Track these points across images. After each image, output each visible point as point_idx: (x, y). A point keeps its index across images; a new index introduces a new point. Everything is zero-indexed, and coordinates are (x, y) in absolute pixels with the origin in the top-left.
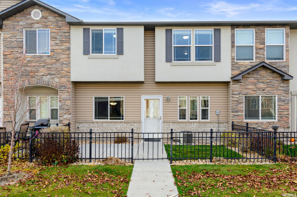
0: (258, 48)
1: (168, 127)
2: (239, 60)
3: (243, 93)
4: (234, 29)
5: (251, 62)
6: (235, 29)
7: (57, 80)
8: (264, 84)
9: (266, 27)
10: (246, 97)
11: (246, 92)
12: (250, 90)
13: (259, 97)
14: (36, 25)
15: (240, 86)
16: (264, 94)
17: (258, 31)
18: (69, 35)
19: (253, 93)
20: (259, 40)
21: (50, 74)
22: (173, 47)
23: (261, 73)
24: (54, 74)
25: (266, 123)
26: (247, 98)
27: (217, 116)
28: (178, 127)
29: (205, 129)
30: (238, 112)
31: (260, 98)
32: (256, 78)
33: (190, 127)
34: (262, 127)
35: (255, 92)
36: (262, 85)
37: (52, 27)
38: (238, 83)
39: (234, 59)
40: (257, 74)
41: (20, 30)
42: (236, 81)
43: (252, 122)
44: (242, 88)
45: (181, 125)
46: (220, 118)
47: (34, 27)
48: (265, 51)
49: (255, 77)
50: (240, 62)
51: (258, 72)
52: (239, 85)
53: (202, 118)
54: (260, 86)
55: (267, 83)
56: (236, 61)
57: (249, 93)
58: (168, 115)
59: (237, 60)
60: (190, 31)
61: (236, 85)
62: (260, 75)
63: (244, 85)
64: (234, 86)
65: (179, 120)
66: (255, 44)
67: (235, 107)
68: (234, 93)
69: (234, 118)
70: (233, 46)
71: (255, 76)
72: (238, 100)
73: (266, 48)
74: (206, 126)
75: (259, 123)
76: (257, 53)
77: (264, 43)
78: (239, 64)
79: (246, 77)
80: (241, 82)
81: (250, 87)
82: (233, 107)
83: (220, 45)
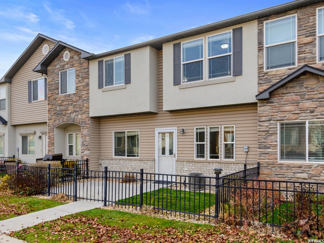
0: (303, 43)
1: (182, 167)
2: (272, 67)
3: (275, 119)
4: (263, 23)
5: (290, 69)
6: (265, 22)
7: (80, 116)
8: (312, 101)
9: (317, 5)
10: (282, 124)
11: (280, 117)
12: (288, 113)
13: (305, 123)
14: (67, 66)
15: (271, 108)
16: (313, 119)
17: (302, 15)
18: (88, 71)
19: (294, 118)
20: (304, 31)
21: (75, 111)
22: (182, 65)
23: (307, 83)
24: (78, 111)
25: (318, 167)
26: (285, 126)
27: (246, 153)
28: (193, 167)
29: (228, 171)
30: (269, 148)
31: (307, 125)
32: (298, 94)
33: (208, 168)
34: (310, 172)
35: (297, 116)
36: (308, 104)
37: (76, 65)
38: (268, 105)
39: (262, 68)
40: (299, 86)
41: (57, 73)
42: (265, 101)
43: (292, 164)
44: (274, 111)
45: (197, 165)
46: (249, 156)
47: (66, 68)
48: (315, 47)
49: (297, 91)
50: (272, 71)
51: (303, 83)
52: (269, 107)
53: (226, 157)
54: (304, 105)
55: (319, 100)
56: (265, 70)
57: (286, 118)
58: (183, 152)
59: (268, 68)
60: (202, 40)
61: (265, 107)
62: (306, 88)
63: (277, 106)
64: (262, 108)
65: (195, 159)
66: (298, 39)
67: (263, 140)
68: (261, 120)
69: (262, 158)
70: (260, 49)
71: (297, 89)
72: (268, 129)
73: (317, 42)
74: (228, 167)
75: (304, 167)
76: (300, 53)
77: (313, 34)
78: (270, 74)
79: (282, 94)
80: (272, 103)
81: (287, 108)
82: (260, 141)
83: (242, 50)
